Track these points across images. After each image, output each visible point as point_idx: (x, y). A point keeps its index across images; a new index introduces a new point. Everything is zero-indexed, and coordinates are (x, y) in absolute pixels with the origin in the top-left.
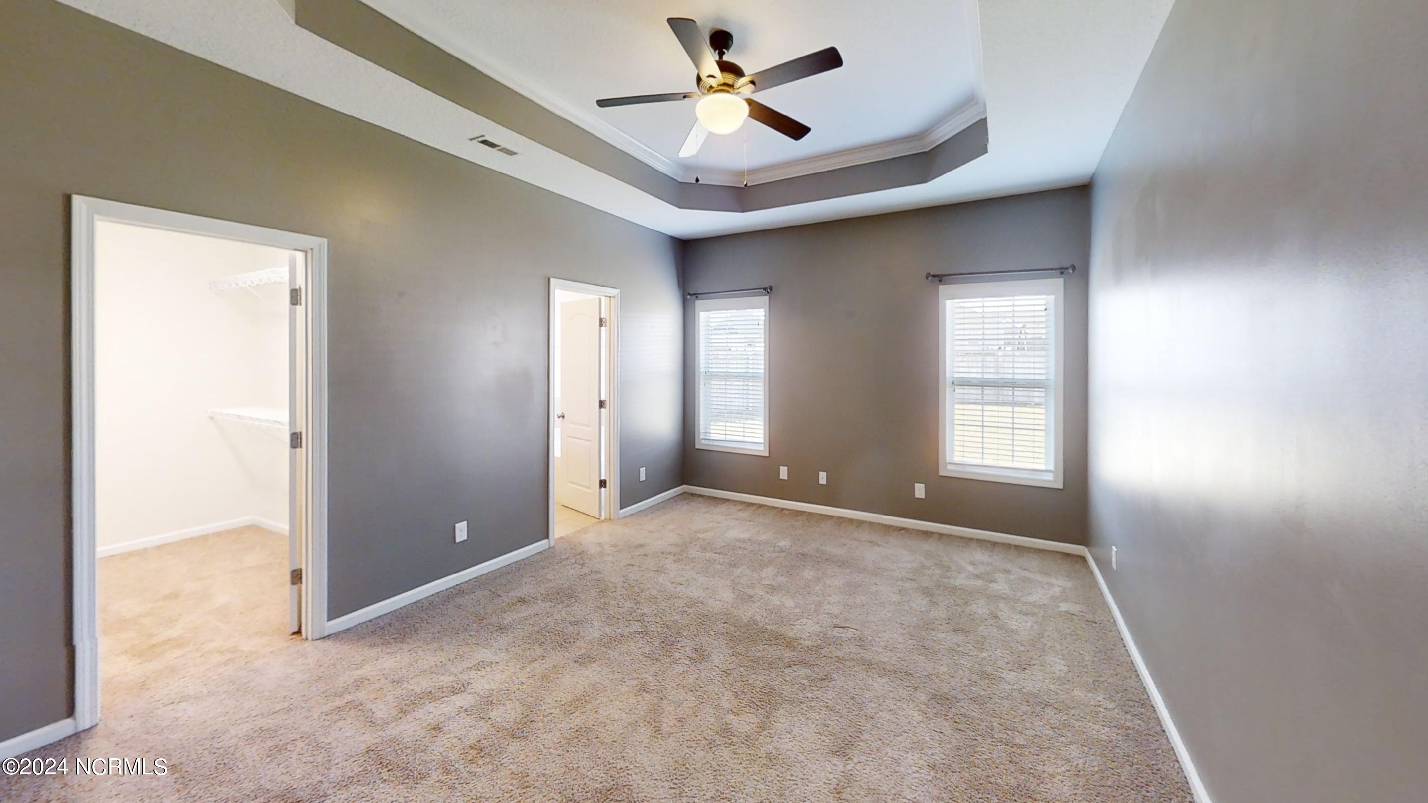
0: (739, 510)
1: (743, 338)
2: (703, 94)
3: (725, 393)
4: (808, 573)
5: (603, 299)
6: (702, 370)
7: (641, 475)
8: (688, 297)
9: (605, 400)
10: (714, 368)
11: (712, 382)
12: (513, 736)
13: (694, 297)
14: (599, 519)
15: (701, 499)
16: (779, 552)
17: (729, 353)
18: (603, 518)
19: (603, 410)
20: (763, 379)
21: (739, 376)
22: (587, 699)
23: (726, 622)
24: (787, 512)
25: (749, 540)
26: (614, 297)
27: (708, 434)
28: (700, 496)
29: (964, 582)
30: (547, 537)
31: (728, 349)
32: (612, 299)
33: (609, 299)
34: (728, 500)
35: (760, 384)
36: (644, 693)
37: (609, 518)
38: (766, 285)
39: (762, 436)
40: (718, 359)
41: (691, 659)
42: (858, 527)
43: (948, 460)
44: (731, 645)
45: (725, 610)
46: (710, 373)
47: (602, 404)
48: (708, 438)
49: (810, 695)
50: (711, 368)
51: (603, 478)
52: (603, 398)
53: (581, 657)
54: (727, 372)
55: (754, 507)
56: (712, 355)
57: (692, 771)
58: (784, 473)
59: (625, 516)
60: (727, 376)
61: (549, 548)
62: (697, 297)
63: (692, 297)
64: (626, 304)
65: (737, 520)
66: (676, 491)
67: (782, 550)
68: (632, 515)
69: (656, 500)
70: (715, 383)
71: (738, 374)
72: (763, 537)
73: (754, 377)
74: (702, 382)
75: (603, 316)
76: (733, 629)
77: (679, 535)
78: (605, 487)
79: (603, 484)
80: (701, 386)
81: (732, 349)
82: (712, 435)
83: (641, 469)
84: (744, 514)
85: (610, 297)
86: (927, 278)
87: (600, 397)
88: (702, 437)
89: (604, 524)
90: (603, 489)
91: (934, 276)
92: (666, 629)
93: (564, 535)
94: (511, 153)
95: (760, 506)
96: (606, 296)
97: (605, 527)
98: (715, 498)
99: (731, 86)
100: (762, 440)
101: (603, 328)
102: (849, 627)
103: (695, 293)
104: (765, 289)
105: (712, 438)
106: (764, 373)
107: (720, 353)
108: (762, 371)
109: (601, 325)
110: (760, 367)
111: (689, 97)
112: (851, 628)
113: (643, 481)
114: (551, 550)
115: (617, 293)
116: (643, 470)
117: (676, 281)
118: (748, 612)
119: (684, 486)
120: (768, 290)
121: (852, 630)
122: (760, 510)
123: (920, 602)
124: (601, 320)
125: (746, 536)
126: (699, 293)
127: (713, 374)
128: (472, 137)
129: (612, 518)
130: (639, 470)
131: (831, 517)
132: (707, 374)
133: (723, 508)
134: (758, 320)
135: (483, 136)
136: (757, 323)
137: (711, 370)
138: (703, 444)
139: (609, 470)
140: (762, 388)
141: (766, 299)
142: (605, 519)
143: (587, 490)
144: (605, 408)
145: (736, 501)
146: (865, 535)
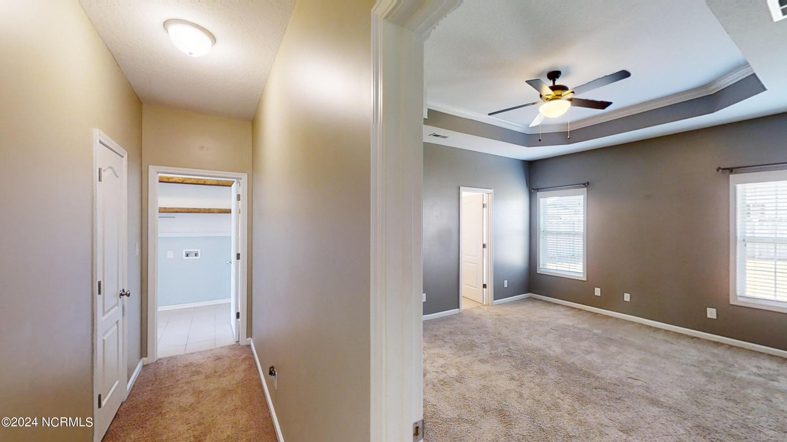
0: (565, 311)
1: (569, 212)
2: (544, 101)
3: (557, 243)
4: (613, 349)
5: (485, 194)
6: (542, 230)
7: (505, 284)
8: (533, 191)
9: (486, 244)
10: (549, 229)
11: (548, 237)
12: (456, 381)
13: (536, 190)
14: (483, 304)
15: (541, 302)
16: (593, 335)
17: (559, 220)
18: (484, 304)
19: (485, 249)
20: (582, 235)
21: (566, 233)
22: (487, 376)
23: (557, 361)
24: (599, 315)
25: (572, 326)
26: (491, 193)
27: (545, 266)
28: (540, 300)
29: (744, 376)
30: (459, 308)
31: (559, 218)
32: (490, 195)
33: (488, 194)
34: (559, 304)
35: (581, 238)
36: (513, 380)
37: (487, 304)
38: (585, 181)
39: (582, 268)
40: (551, 224)
41: (537, 373)
42: (654, 331)
43: (738, 293)
44: (560, 371)
45: (557, 356)
46: (546, 232)
47: (484, 246)
48: (545, 268)
49: (608, 404)
50: (547, 229)
51: (485, 283)
52: (485, 243)
53: (481, 359)
54: (558, 231)
55: (576, 310)
56: (547, 222)
57: (539, 415)
58: (598, 292)
59: (497, 304)
60: (558, 233)
61: (460, 313)
62: (538, 191)
63: (535, 190)
64: (496, 196)
65: (564, 315)
66: (526, 296)
67: (595, 334)
68: (500, 304)
69: (514, 298)
70: (550, 237)
71: (565, 232)
72: (582, 326)
73: (575, 234)
74: (541, 237)
75: (485, 203)
76: (561, 365)
77: (528, 317)
78: (486, 288)
79: (485, 286)
80: (541, 239)
81: (562, 218)
82: (547, 266)
83: (505, 281)
84: (569, 313)
85: (488, 193)
86: (718, 170)
87: (483, 242)
88: (541, 267)
89: (485, 306)
90: (485, 289)
91: (724, 169)
92: (523, 357)
93: (466, 308)
94: (445, 137)
95: (580, 310)
96: (486, 193)
97: (486, 308)
98: (550, 302)
99: (561, 95)
100: (582, 271)
101: (484, 208)
102: (639, 380)
103: (537, 188)
104: (584, 184)
105: (547, 268)
106: (584, 232)
107: (553, 220)
108: (582, 231)
109: (484, 207)
110: (580, 228)
111: (536, 104)
112: (641, 381)
113: (506, 287)
114: (461, 314)
115: (492, 191)
116: (506, 282)
117: (525, 184)
118: (570, 360)
119: (530, 294)
120: (586, 185)
121: (642, 382)
122: (579, 312)
123: (701, 380)
124: (484, 205)
125: (571, 324)
126: (539, 188)
127: (549, 232)
128: (430, 134)
129: (489, 304)
130: (504, 282)
131: (633, 323)
132: (545, 232)
133: (556, 308)
134: (579, 202)
135: (435, 133)
136: (578, 203)
137: (547, 230)
138: (542, 271)
139: (488, 279)
140: (582, 241)
141: (585, 189)
142: (486, 304)
143: (476, 289)
144: (486, 248)
145: (564, 305)
146: (660, 336)
